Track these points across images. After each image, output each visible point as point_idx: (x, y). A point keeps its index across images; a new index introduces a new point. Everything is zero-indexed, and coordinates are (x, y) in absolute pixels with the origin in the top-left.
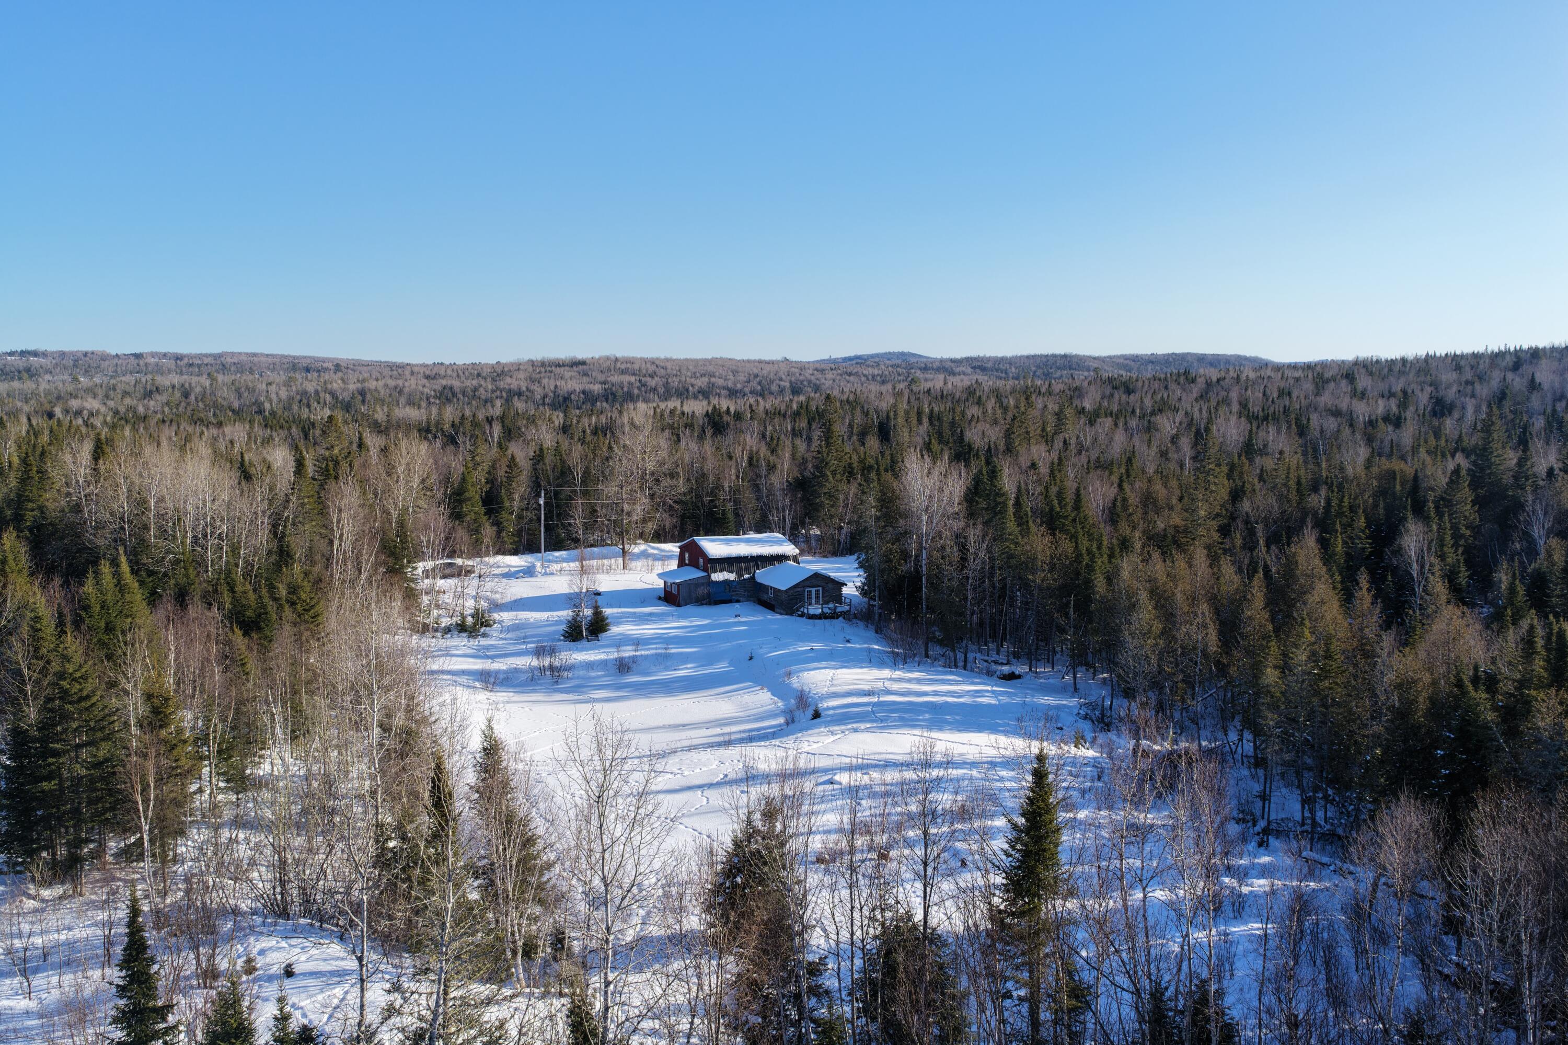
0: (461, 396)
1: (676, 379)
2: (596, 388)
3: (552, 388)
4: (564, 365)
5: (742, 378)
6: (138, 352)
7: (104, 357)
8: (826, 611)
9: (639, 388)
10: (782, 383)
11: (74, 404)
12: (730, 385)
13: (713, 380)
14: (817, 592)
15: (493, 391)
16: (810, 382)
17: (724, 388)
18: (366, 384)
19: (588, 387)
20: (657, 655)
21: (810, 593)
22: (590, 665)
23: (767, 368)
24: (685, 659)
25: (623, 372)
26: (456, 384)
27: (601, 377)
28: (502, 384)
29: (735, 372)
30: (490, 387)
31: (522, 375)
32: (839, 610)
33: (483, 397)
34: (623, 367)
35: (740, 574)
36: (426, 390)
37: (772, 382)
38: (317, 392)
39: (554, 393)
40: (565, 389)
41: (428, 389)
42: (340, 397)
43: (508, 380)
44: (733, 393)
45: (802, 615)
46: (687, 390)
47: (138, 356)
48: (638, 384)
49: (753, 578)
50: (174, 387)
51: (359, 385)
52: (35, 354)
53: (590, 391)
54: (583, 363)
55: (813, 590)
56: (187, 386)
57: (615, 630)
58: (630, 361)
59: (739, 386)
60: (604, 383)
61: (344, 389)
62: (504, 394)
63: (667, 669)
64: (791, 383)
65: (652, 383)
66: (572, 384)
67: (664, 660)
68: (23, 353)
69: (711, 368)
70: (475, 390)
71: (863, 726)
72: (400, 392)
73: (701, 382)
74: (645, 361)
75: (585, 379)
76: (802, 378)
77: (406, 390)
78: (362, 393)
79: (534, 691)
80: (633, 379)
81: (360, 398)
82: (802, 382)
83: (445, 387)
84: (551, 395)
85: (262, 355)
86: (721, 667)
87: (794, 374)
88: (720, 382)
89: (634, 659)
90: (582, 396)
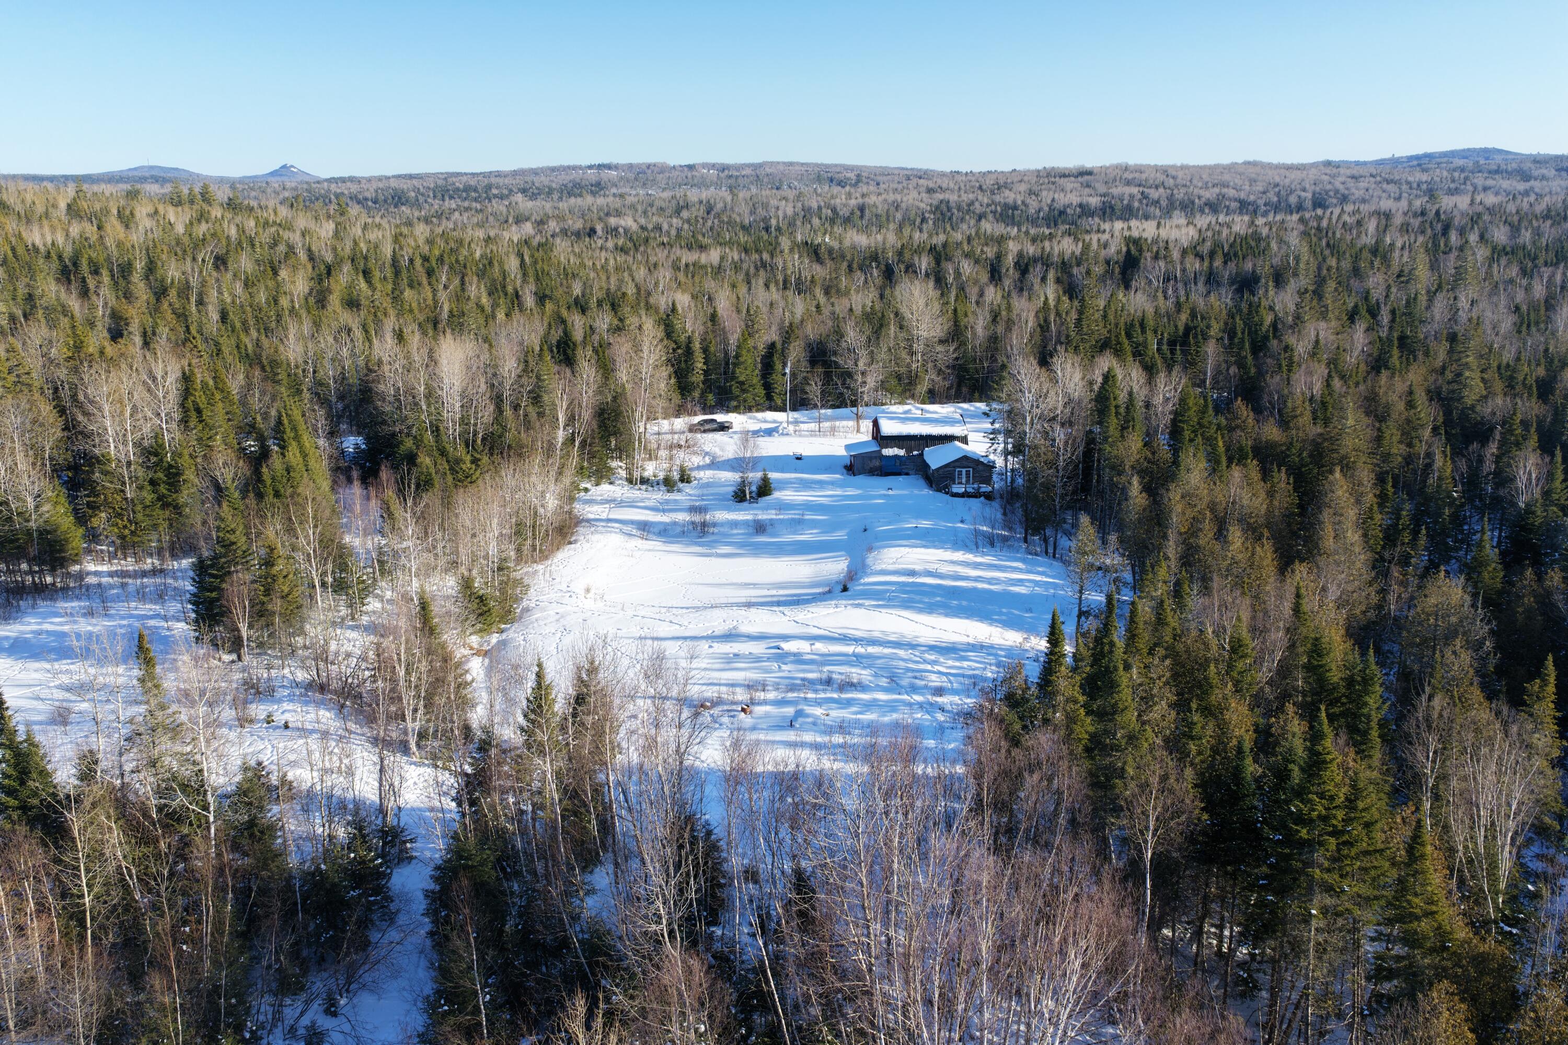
0: (955, 211)
1: (1183, 190)
2: (1094, 201)
3: (1049, 202)
4: (1069, 176)
5: (1260, 187)
6: (691, 163)
7: (663, 169)
8: (970, 490)
9: (1140, 201)
10: (1303, 194)
11: (613, 221)
12: (1242, 195)
13: (1225, 190)
14: (968, 473)
15: (988, 205)
16: (1337, 192)
17: (1235, 200)
18: (867, 200)
19: (1086, 200)
20: (793, 519)
21: (960, 473)
22: (735, 524)
23: (1295, 175)
24: (814, 524)
25: (1128, 183)
26: (953, 198)
27: (1102, 189)
28: (997, 198)
29: (1252, 181)
30: (986, 201)
31: (1023, 187)
32: (982, 490)
33: (978, 212)
34: (1130, 176)
35: (909, 450)
36: (922, 205)
37: (1292, 192)
38: (820, 208)
39: (1050, 207)
40: (1062, 202)
41: (924, 202)
42: (841, 213)
43: (1007, 192)
44: (1244, 206)
45: (947, 493)
46: (1193, 203)
47: (691, 167)
48: (1139, 196)
49: (922, 455)
50: (701, 202)
51: (860, 201)
52: (609, 167)
53: (1088, 205)
54: (1089, 173)
55: (964, 470)
56: (712, 201)
57: (777, 495)
58: (1140, 169)
59: (1252, 198)
60: (1104, 195)
61: (845, 205)
62: (999, 209)
63: (795, 533)
64: (1314, 194)
65: (1154, 194)
66: (1070, 197)
67: (797, 524)
68: (600, 167)
69: (1226, 177)
70: (971, 204)
71: (867, 603)
72: (897, 208)
73: (1210, 194)
74: (1157, 169)
75: (1087, 190)
76: (1329, 187)
77: (904, 205)
78: (862, 209)
79: (678, 542)
80: (1135, 190)
81: (859, 213)
82: (1327, 192)
83: (941, 202)
84: (1046, 209)
85: (798, 163)
86: (840, 535)
87: (1322, 182)
88: (1231, 193)
89: (772, 522)
90: (1078, 209)
